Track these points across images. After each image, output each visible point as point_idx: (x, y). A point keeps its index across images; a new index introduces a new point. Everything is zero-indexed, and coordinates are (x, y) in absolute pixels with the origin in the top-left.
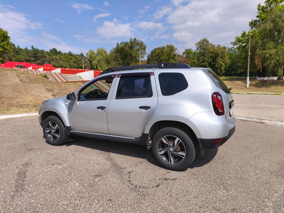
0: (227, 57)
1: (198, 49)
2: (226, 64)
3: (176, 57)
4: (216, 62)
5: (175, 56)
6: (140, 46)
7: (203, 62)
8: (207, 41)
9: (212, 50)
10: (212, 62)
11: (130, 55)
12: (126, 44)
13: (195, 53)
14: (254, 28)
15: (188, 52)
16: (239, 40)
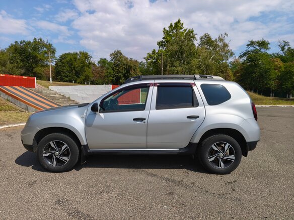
0: (138, 70)
1: (112, 60)
3: (91, 66)
4: (130, 74)
5: (90, 63)
6: (48, 49)
7: (118, 73)
8: (120, 53)
9: (125, 62)
10: (126, 73)
11: (35, 57)
12: (29, 43)
13: (110, 63)
14: (161, 48)
15: (103, 62)
16: (150, 56)
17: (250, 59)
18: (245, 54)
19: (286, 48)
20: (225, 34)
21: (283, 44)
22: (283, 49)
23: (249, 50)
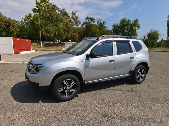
0: (17, 27)
2: (17, 31)
4: (10, 29)
16: (27, 18)
17: (87, 27)
18: (84, 23)
19: (99, 22)
20: (76, 11)
21: (98, 20)
22: (98, 22)
23: (86, 21)
